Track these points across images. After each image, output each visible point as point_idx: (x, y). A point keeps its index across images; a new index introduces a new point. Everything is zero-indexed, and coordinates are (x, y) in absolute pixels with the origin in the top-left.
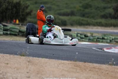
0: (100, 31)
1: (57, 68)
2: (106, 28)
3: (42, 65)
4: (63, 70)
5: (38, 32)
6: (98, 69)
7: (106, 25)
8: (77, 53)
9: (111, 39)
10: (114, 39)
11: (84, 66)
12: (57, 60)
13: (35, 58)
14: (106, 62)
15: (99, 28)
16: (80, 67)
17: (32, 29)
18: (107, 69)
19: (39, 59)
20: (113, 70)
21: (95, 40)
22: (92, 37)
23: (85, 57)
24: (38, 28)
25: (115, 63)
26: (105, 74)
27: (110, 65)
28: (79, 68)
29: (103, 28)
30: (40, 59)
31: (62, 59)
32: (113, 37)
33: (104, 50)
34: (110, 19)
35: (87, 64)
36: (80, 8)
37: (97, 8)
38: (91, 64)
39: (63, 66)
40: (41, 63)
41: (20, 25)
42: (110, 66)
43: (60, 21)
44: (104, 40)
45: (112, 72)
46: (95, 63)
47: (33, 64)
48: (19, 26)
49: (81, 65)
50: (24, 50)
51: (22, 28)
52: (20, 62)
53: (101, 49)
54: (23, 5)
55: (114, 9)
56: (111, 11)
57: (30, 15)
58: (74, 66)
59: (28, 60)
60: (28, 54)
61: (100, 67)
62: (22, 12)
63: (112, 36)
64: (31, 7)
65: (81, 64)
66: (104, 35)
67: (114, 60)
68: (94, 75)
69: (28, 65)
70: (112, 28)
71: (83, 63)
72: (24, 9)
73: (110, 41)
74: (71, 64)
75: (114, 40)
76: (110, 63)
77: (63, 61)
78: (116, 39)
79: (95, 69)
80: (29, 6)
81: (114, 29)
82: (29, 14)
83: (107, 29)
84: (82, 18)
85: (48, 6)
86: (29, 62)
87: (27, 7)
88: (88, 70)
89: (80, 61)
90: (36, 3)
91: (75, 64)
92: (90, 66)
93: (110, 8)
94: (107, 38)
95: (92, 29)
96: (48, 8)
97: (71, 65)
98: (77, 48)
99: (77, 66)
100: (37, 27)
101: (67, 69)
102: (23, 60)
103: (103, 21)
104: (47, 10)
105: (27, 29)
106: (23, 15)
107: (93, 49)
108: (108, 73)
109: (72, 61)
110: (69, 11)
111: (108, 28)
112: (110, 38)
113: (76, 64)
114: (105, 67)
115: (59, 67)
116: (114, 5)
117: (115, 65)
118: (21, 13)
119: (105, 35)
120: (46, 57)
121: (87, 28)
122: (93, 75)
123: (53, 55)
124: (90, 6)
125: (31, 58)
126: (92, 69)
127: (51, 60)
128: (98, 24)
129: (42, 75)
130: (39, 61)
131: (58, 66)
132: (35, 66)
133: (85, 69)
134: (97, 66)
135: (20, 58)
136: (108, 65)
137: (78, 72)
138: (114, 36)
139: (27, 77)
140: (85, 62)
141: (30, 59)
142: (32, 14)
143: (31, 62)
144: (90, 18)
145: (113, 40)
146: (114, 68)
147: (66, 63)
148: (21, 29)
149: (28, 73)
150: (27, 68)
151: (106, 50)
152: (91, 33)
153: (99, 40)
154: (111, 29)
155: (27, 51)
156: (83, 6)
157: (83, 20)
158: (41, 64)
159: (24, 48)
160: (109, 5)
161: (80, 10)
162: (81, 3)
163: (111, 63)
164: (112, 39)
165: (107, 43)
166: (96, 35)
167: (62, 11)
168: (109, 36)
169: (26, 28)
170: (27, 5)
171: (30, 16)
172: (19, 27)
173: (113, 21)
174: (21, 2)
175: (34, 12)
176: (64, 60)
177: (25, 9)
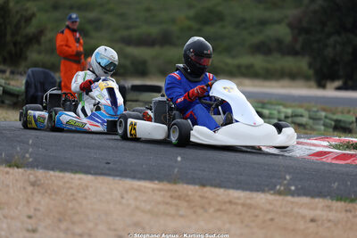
1: (120, 203)
2: (267, 83)
3: (73, 195)
4: (137, 208)
6: (243, 205)
7: (268, 75)
8: (179, 159)
9: (282, 116)
10: (290, 115)
11: (200, 197)
12: (117, 178)
13: (52, 173)
14: (267, 186)
15: (247, 82)
16: (188, 201)
17: (42, 84)
18: (271, 207)
19: (63, 178)
20: (289, 209)
23: (204, 171)
24: (60, 83)
25: (293, 188)
26: (264, 222)
27: (280, 193)
28: (185, 204)
29: (257, 82)
30: (68, 175)
31: (134, 178)
32: (289, 111)
33: (260, 150)
34: (279, 56)
35: (210, 192)
36: (188, 23)
37: (241, 23)
38: (220, 191)
39: (136, 199)
40: (72, 188)
41: (8, 74)
42: (278, 197)
43: (128, 63)
45: (285, 214)
46: (233, 188)
47: (46, 192)
48: (4, 76)
49: (190, 193)
50: (18, 149)
51: (12, 83)
52: (8, 186)
54: (17, 12)
55: (290, 26)
56: (282, 31)
57: (39, 42)
58: (171, 197)
59: (32, 178)
60: (31, 160)
61: (249, 201)
62: (13, 35)
63: (285, 106)
64: (41, 19)
65: (191, 190)
67: (291, 179)
68: (231, 223)
69: (33, 193)
70: (286, 82)
71: (197, 187)
72: (18, 26)
74: (160, 190)
75: (290, 120)
76: (278, 187)
77: (137, 183)
78: (296, 116)
79: (234, 206)
80: (33, 15)
81: (291, 87)
82: (34, 39)
83: (271, 87)
85: (92, 15)
86: (33, 184)
87: (28, 20)
88: (211, 210)
89: (188, 183)
90: (55, 7)
91: (171, 191)
92: (219, 199)
93: (279, 22)
94: (270, 114)
96: (91, 22)
97: (162, 193)
99: (179, 198)
100: (58, 80)
101: (148, 207)
102: (17, 180)
103: (258, 61)
104: (88, 27)
105: (28, 84)
106: (15, 44)
108: (272, 220)
109: (165, 183)
110: (154, 30)
111: (274, 83)
112: (279, 112)
113: (176, 191)
114: (263, 201)
115: (124, 201)
116: (292, 12)
117: (293, 194)
118: (9, 38)
119: (264, 105)
120: (86, 170)
122: (227, 226)
123: (109, 163)
124: (220, 17)
125: (40, 173)
126: (224, 208)
127: (101, 178)
128: (243, 70)
129: (73, 223)
130: (65, 183)
131: (122, 198)
132: (53, 197)
133: (203, 208)
134: (239, 198)
135: (7, 173)
136: (272, 194)
137: (182, 216)
138: (291, 107)
139: (28, 231)
140: (203, 185)
141: (36, 177)
142: (43, 39)
143: (38, 186)
146: (292, 203)
147: (145, 187)
148: (9, 84)
149: (30, 217)
150: (28, 202)
154: (283, 87)
155: (27, 152)
156: (196, 18)
158: (71, 191)
159: (19, 142)
160: (276, 14)
161: (190, 28)
162: (190, 6)
163: (282, 188)
164: (286, 117)
167: (134, 32)
168: (277, 107)
169: (24, 82)
170: (30, 12)
171: (36, 47)
172: (3, 78)
173: (289, 62)
174: (11, 4)
175: (49, 35)
176: (140, 179)
177: (23, 24)
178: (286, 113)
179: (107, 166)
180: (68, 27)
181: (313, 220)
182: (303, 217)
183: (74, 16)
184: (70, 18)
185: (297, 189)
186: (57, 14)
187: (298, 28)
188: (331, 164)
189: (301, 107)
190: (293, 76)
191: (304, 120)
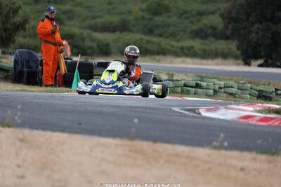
0: (190, 68)
1: (90, 156)
2: (204, 61)
3: (52, 149)
5: (42, 69)
6: (187, 157)
7: (205, 55)
8: (136, 121)
9: (217, 87)
10: (223, 86)
12: (87, 137)
13: (36, 132)
14: (206, 142)
15: (188, 60)
17: (28, 62)
18: (209, 159)
19: (45, 135)
20: (223, 161)
21: (179, 90)
22: (171, 82)
23: (155, 130)
24: (42, 61)
25: (226, 144)
26: (204, 170)
27: (216, 148)
29: (196, 60)
30: (49, 134)
32: (222, 83)
33: (200, 114)
34: (214, 40)
35: (160, 147)
36: (141, 14)
37: (183, 14)
38: (168, 147)
39: (102, 152)
40: (51, 144)
43: (95, 45)
44: (200, 90)
45: (220, 165)
47: (32, 146)
50: (9, 113)
51: (4, 61)
52: (1, 142)
53: (194, 111)
54: (7, 5)
55: (222, 16)
56: (216, 20)
57: (24, 29)
58: (131, 151)
59: (20, 136)
60: (19, 121)
61: (191, 154)
63: (219, 80)
64: (26, 10)
65: (145, 145)
66: (199, 78)
69: (21, 147)
70: (219, 61)
71: (150, 143)
72: (7, 16)
73: (215, 91)
74: (121, 145)
75: (223, 90)
76: (214, 143)
78: (228, 87)
80: (20, 7)
81: (223, 64)
82: (21, 26)
83: (208, 64)
84: (146, 38)
85: (66, 7)
86: (21, 140)
87: (16, 11)
88: (162, 161)
93: (213, 13)
94: (207, 85)
95: (171, 62)
96: (65, 13)
97: (122, 148)
98: (136, 109)
99: (136, 151)
100: (40, 59)
102: (8, 137)
103: (197, 44)
104: (62, 17)
105: (16, 62)
106: (5, 30)
107: (174, 111)
108: (210, 169)
109: (125, 139)
110: (115, 20)
111: (210, 62)
112: (214, 84)
113: (133, 146)
114: (203, 154)
115: (93, 154)
116: (224, 6)
117: (226, 148)
119: (202, 78)
120: (63, 129)
121: (159, 61)
122: (174, 174)
123: (80, 124)
124: (167, 9)
125: (27, 132)
126: (172, 159)
127: (74, 136)
128: (186, 51)
129: (53, 171)
130: (46, 140)
131: (91, 151)
133: (155, 159)
134: (183, 152)
135: (1, 132)
138: (224, 80)
139: (18, 177)
140: (155, 141)
141: (23, 135)
142: (27, 26)
143: (25, 142)
144: (167, 37)
145: (220, 90)
148: (1, 62)
149: (19, 166)
150: (17, 155)
151: (204, 113)
152: (168, 74)
153: (189, 88)
154: (217, 64)
155: (16, 115)
156: (148, 10)
157: (148, 42)
159: (10, 107)
160: (211, 7)
161: (143, 18)
163: (218, 144)
164: (220, 88)
165: (208, 96)
166: (182, 78)
167: (99, 21)
168: (213, 80)
169: (13, 60)
170: (17, 5)
171: (22, 32)
173: (222, 45)
175: (32, 23)
177: (11, 15)
178: (219, 85)
179: (79, 126)
180: (47, 17)
181: (242, 169)
182: (235, 167)
183: (52, 8)
184: (49, 9)
185: (229, 145)
186: (38, 7)
187: (228, 18)
188: (255, 125)
189: (231, 80)
190: (224, 56)
191: (234, 90)
